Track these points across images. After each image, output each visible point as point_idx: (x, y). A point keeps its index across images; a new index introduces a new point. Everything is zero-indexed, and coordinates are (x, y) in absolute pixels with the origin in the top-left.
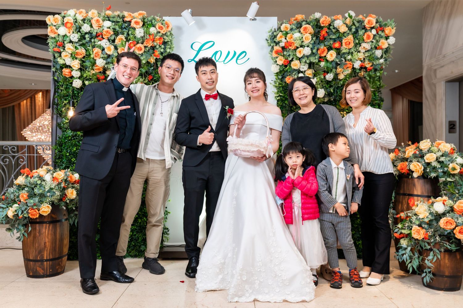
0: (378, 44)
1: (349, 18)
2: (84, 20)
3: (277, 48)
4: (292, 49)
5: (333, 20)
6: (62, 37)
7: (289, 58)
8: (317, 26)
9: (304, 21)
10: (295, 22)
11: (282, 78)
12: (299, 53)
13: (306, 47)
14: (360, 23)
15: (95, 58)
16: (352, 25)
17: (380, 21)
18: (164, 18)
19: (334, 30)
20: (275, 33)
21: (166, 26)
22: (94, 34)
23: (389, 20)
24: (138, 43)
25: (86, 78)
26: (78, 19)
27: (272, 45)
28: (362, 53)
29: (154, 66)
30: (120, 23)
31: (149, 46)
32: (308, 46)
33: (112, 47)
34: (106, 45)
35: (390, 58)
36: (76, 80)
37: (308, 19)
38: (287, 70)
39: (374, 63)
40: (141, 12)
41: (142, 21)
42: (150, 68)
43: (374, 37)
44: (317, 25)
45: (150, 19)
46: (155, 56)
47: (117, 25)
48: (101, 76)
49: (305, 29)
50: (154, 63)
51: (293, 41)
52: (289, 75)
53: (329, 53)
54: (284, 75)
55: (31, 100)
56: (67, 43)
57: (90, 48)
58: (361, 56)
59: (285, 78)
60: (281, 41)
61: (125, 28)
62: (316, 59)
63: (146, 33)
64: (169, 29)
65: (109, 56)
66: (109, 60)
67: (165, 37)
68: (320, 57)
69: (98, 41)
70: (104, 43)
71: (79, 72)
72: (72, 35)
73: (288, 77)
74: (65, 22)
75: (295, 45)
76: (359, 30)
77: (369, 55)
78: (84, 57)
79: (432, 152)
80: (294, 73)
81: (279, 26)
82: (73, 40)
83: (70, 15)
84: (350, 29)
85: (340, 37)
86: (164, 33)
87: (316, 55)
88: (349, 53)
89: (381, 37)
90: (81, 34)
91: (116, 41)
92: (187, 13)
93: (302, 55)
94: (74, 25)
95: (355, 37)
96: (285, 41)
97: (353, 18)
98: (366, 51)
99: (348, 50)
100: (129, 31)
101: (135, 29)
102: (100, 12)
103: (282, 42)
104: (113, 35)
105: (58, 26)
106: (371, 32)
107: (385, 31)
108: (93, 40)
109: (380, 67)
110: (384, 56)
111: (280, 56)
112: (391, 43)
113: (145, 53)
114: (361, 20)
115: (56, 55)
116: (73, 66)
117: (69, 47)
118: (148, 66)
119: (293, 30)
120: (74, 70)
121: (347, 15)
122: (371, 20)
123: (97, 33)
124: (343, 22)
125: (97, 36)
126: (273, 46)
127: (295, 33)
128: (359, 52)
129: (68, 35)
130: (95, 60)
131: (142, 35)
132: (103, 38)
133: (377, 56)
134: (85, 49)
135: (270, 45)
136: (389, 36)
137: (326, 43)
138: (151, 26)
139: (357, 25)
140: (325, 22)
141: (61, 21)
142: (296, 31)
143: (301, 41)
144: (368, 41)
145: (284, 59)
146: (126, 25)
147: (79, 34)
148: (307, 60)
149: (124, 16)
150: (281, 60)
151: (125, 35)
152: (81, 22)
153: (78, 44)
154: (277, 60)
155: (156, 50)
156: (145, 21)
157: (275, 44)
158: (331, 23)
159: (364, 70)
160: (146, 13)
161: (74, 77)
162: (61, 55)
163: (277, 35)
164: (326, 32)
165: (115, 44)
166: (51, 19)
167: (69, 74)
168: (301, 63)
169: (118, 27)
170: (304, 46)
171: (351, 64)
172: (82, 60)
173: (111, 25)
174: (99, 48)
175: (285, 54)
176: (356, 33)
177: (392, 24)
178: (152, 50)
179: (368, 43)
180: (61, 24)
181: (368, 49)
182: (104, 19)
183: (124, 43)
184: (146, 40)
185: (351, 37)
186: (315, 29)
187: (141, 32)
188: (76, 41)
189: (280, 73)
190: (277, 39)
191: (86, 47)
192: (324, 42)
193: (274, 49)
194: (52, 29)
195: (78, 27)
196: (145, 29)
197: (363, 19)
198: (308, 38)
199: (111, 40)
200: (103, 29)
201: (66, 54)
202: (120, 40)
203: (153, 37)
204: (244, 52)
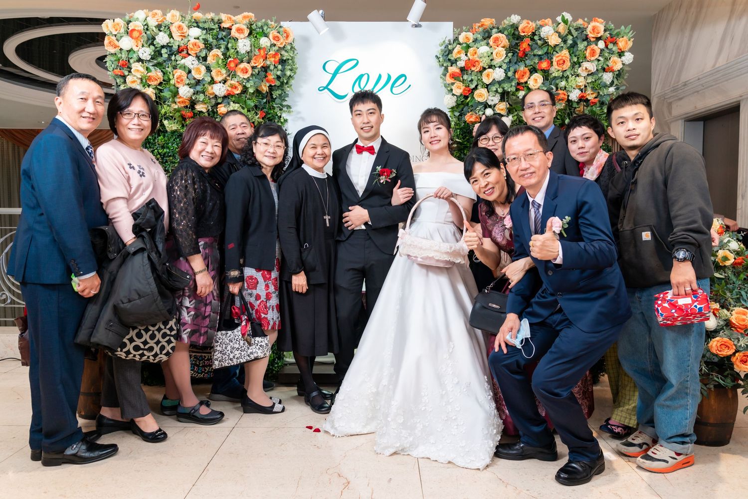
0: (607, 63)
1: (562, 23)
2: (159, 27)
3: (453, 69)
4: (476, 71)
5: (538, 26)
6: (127, 53)
7: (470, 85)
8: (515, 36)
9: (494, 28)
10: (481, 29)
11: (459, 115)
12: (487, 78)
13: (497, 69)
14: (580, 31)
15: (177, 85)
16: (567, 35)
17: (610, 28)
18: (282, 23)
19: (540, 42)
20: (450, 47)
21: (285, 35)
22: (175, 48)
23: (623, 27)
24: (242, 62)
25: (164, 115)
26: (150, 24)
27: (445, 65)
28: (583, 78)
29: (267, 96)
30: (215, 31)
31: (259, 67)
32: (500, 67)
33: (203, 69)
34: (193, 64)
35: (624, 85)
37: (501, 24)
38: (468, 104)
39: (601, 93)
40: (246, 14)
41: (248, 28)
42: (260, 100)
43: (601, 53)
44: (514, 34)
45: (260, 24)
46: (268, 81)
47: (209, 34)
48: (188, 113)
49: (497, 39)
50: (267, 92)
51: (477, 59)
52: (471, 111)
53: (532, 77)
54: (462, 110)
56: (135, 62)
57: (170, 70)
58: (581, 81)
59: (465, 115)
60: (459, 58)
61: (222, 39)
62: (511, 86)
63: (254, 46)
64: (290, 40)
65: (198, 82)
66: (199, 88)
67: (283, 52)
68: (518, 84)
69: (182, 59)
70: (190, 62)
72: (142, 50)
73: (469, 114)
74: (130, 28)
75: (481, 64)
76: (578, 43)
77: (593, 80)
78: (160, 84)
80: (478, 108)
81: (457, 36)
82: (143, 58)
83: (138, 18)
84: (563, 40)
85: (549, 53)
86: (282, 46)
87: (512, 81)
88: (562, 78)
89: (612, 52)
90: (156, 47)
91: (209, 59)
92: (315, 16)
93: (491, 80)
94: (144, 34)
95: (571, 52)
96: (466, 58)
97: (569, 24)
98: (588, 75)
99: (562, 74)
100: (228, 43)
101: (238, 40)
102: (184, 15)
103: (461, 60)
104: (204, 49)
105: (119, 35)
106: (597, 45)
107: (617, 44)
108: (173, 58)
111: (458, 82)
112: (627, 63)
113: (252, 77)
114: (582, 26)
115: (118, 81)
117: (137, 68)
118: (259, 96)
119: (477, 41)
122: (596, 27)
123: (179, 46)
124: (554, 29)
125: (180, 51)
126: (448, 66)
127: (481, 46)
129: (135, 49)
130: (178, 88)
131: (248, 49)
132: (189, 55)
133: (605, 83)
134: (162, 71)
135: (443, 65)
136: (623, 52)
137: (528, 62)
138: (261, 36)
139: (575, 34)
140: (526, 30)
141: (124, 27)
142: (483, 43)
143: (490, 58)
145: (464, 87)
146: (224, 33)
147: (152, 47)
148: (499, 87)
149: (221, 19)
150: (459, 87)
151: (222, 50)
152: (154, 29)
153: (151, 64)
154: (453, 87)
155: (269, 72)
156: (253, 28)
157: (449, 64)
158: (536, 31)
159: (585, 104)
160: (253, 15)
162: (125, 80)
163: (453, 49)
164: (529, 44)
165: (207, 63)
166: (109, 26)
168: (489, 92)
169: (211, 37)
170: (494, 66)
171: (565, 95)
172: (158, 89)
173: (200, 34)
174: (183, 69)
175: (466, 79)
176: (573, 47)
177: (629, 33)
178: (264, 72)
179: (592, 61)
180: (125, 33)
181: (593, 71)
182: (189, 25)
183: (220, 62)
184: (254, 58)
185: (566, 52)
186: (510, 41)
187: (246, 44)
188: (148, 59)
189: (457, 108)
190: (453, 56)
191: (164, 68)
192: (524, 61)
193: (449, 71)
194: (110, 40)
195: (151, 37)
196: (253, 40)
197: (584, 25)
198: (501, 53)
199: (200, 58)
200: (189, 41)
201: (133, 78)
202: (215, 58)
203: (264, 52)
204: (403, 75)
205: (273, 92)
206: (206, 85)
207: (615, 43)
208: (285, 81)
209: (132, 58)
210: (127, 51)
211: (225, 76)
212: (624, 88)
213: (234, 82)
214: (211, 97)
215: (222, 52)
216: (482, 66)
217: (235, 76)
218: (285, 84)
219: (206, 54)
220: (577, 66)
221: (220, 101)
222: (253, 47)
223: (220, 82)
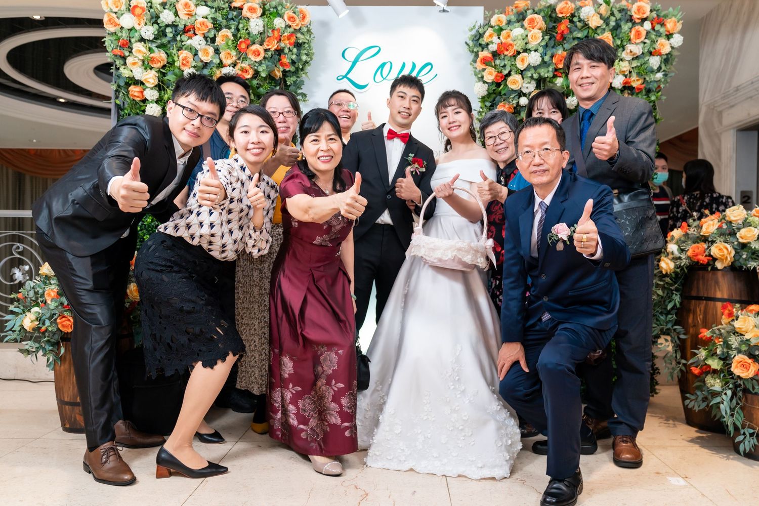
0: (654, 46)
1: (604, 4)
2: (164, 5)
3: (484, 54)
4: (509, 55)
5: (578, 7)
6: (128, 32)
7: (503, 71)
8: (552, 17)
9: (528, 9)
10: (515, 11)
11: (491, 106)
12: (521, 63)
13: (533, 52)
14: (624, 12)
15: (182, 68)
16: (610, 16)
17: (657, 9)
19: (579, 25)
20: (481, 31)
21: (301, 16)
22: (181, 27)
23: (671, 9)
24: (254, 43)
26: (154, 2)
27: (475, 50)
28: (627, 62)
29: (280, 83)
30: (225, 11)
31: (273, 49)
32: (536, 51)
33: (211, 50)
34: (200, 44)
35: (673, 72)
36: (151, 105)
37: (537, 6)
38: (500, 92)
39: (647, 79)
41: (260, 7)
42: (273, 87)
43: (647, 35)
44: (550, 16)
45: (274, 4)
46: (282, 66)
47: (219, 13)
49: (532, 21)
50: (280, 78)
51: (511, 42)
52: (504, 100)
54: (494, 100)
56: (136, 42)
57: (174, 51)
58: (625, 66)
59: (497, 105)
60: (491, 42)
61: (232, 19)
62: (548, 72)
63: (268, 27)
64: (306, 22)
65: (206, 65)
66: (206, 72)
67: (299, 35)
68: (556, 70)
69: (188, 39)
70: (197, 41)
71: (156, 92)
72: (144, 29)
73: (501, 104)
74: (132, 5)
75: (515, 48)
76: (622, 24)
77: (639, 64)
78: (164, 67)
79: (750, 226)
80: (511, 97)
81: (488, 19)
82: (146, 37)
84: (606, 21)
86: (297, 28)
87: (549, 66)
89: (659, 35)
90: (160, 26)
91: (217, 39)
93: (525, 66)
94: (147, 11)
95: (614, 35)
96: (499, 41)
97: (611, 5)
98: (633, 59)
100: (239, 23)
101: (249, 20)
103: (492, 44)
104: (212, 29)
105: (120, 12)
106: (642, 26)
107: (665, 25)
108: (178, 38)
109: (656, 85)
111: (490, 68)
112: (676, 45)
113: (265, 61)
114: (625, 8)
115: (117, 61)
116: (145, 80)
117: (139, 49)
118: (271, 83)
119: (511, 23)
120: (147, 87)
122: (641, 7)
123: (185, 26)
124: (595, 10)
125: (186, 30)
126: (478, 51)
127: (515, 28)
128: (622, 60)
129: (137, 27)
130: (183, 71)
131: (261, 29)
133: (652, 68)
134: (166, 53)
135: (473, 51)
136: (672, 34)
137: (566, 46)
138: (275, 16)
139: (618, 15)
140: (565, 10)
141: (125, 4)
142: (517, 25)
143: (525, 41)
146: (235, 13)
147: (156, 26)
148: (535, 73)
150: (490, 73)
151: (233, 30)
152: (158, 6)
153: (154, 44)
154: (485, 74)
155: (284, 56)
156: (267, 8)
157: (480, 49)
158: (575, 12)
159: (630, 91)
161: (148, 100)
162: (125, 61)
163: (484, 33)
164: (567, 26)
165: (216, 44)
166: (109, 3)
167: (140, 95)
168: (523, 79)
169: (220, 17)
170: (530, 50)
172: (161, 72)
173: (209, 12)
174: (189, 50)
175: (498, 64)
176: (617, 30)
177: (678, 14)
178: (278, 55)
179: (637, 44)
180: (126, 10)
181: (638, 54)
182: (197, 3)
183: (230, 43)
184: (267, 39)
185: (608, 35)
186: (547, 23)
187: (259, 24)
188: (151, 39)
189: (488, 97)
190: (484, 40)
191: (168, 50)
192: (562, 44)
193: (480, 56)
194: (110, 17)
195: (154, 15)
196: (267, 20)
197: (628, 7)
198: (537, 36)
199: (208, 38)
200: (196, 20)
201: (134, 60)
202: (225, 39)
203: (278, 33)
204: (429, 64)
205: (287, 79)
206: (213, 68)
207: (663, 25)
208: (301, 67)
209: (133, 37)
210: (128, 30)
211: (235, 58)
212: (673, 74)
213: (245, 65)
215: (232, 32)
217: (245, 58)
218: (300, 70)
219: (215, 35)
220: (621, 49)
222: (266, 28)
223: (229, 66)
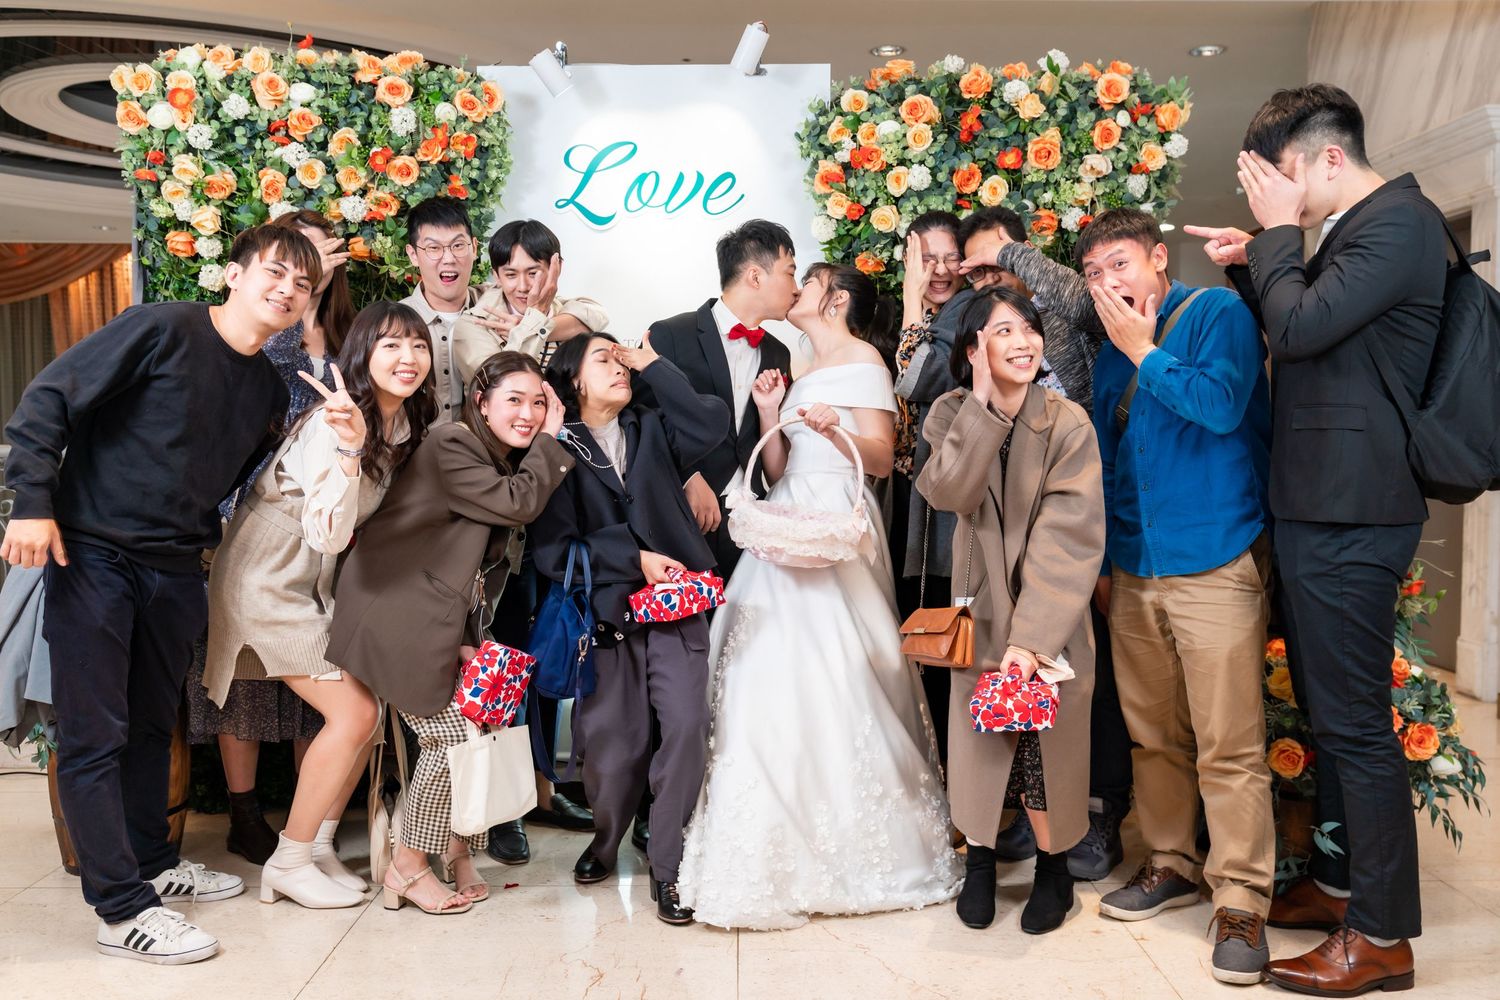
0: (1136, 156)
1: (1048, 73)
2: (228, 81)
3: (827, 166)
4: (873, 170)
5: (999, 79)
6: (163, 135)
7: (863, 199)
9: (911, 81)
10: (883, 84)
11: (844, 257)
12: (895, 184)
13: (915, 166)
14: (1085, 89)
15: (267, 200)
16: (1058, 95)
17: (1144, 84)
18: (481, 71)
19: (1002, 113)
20: (822, 120)
21: (486, 97)
22: (262, 124)
23: (1172, 80)
24: (398, 152)
26: (209, 76)
27: (812, 155)
28: (1088, 185)
30: (343, 90)
31: (434, 162)
32: (922, 162)
33: (319, 167)
34: (298, 159)
35: (1174, 197)
36: (210, 267)
37: (926, 74)
38: (859, 234)
40: (406, 53)
41: (409, 83)
43: (1123, 135)
44: (951, 93)
45: (434, 75)
47: (331, 96)
49: (914, 107)
51: (875, 147)
52: (867, 249)
53: (987, 183)
54: (850, 246)
55: (101, 278)
56: (179, 153)
57: (249, 167)
58: (1084, 191)
59: (855, 256)
61: (357, 104)
62: (945, 200)
63: (424, 122)
64: (497, 106)
65: (310, 193)
67: (483, 132)
68: (960, 196)
69: (276, 148)
70: (292, 154)
71: (219, 242)
72: (194, 130)
73: (862, 256)
74: (171, 86)
75: (884, 158)
76: (1079, 113)
77: (1108, 190)
78: (232, 197)
80: (878, 246)
81: (837, 95)
82: (196, 145)
83: (184, 64)
84: (1052, 106)
85: (1021, 134)
86: (480, 120)
87: (946, 190)
88: (1047, 183)
89: (1145, 134)
90: (222, 123)
91: (331, 146)
92: (545, 60)
93: (903, 190)
94: (198, 97)
95: (1066, 132)
96: (852, 144)
97: (1062, 72)
98: (1098, 179)
99: (1045, 176)
100: (370, 114)
101: (390, 107)
102: (279, 57)
103: (842, 149)
104: (321, 126)
105: (146, 99)
106: (1115, 119)
107: (1156, 116)
108: (258, 145)
110: (1155, 191)
111: (837, 193)
112: (1176, 155)
113: (420, 184)
114: (1088, 79)
115: (144, 191)
116: (198, 223)
117: (184, 166)
119: (877, 110)
120: (201, 235)
121: (1043, 63)
122: (1115, 81)
123: (269, 121)
124: (1030, 86)
125: (271, 130)
126: (818, 159)
127: (884, 120)
128: (1078, 180)
129: (181, 127)
130: (268, 206)
131: (412, 127)
132: (293, 140)
133: (1132, 195)
134: (234, 170)
135: (808, 155)
136: (1169, 133)
137: (978, 152)
138: (438, 100)
139: (1074, 93)
140: (974, 88)
141: (156, 83)
142: (886, 114)
143: (902, 145)
144: (1107, 146)
145: (849, 203)
146: (362, 94)
147: (215, 124)
148: (920, 204)
149: (356, 65)
150: (839, 204)
151: (359, 128)
152: (218, 85)
153: (212, 157)
154: (828, 203)
155: (455, 173)
156: (422, 83)
157: (821, 154)
158: (993, 89)
160: (421, 55)
161: (202, 258)
162: (159, 189)
163: (829, 124)
164: (980, 117)
165: (328, 155)
166: (124, 78)
167: (187, 248)
168: (900, 213)
169: (335, 103)
170: (910, 160)
171: (1053, 218)
172: (226, 206)
173: (313, 96)
174: (279, 167)
175: (852, 186)
176: (1071, 123)
177: (1183, 91)
178: (444, 172)
179: (1106, 152)
180: (158, 95)
181: (1105, 172)
182: (290, 76)
183: (355, 153)
184: (423, 144)
185: (1054, 133)
186: (943, 109)
187: (408, 118)
188: (207, 149)
189: (839, 243)
190: (830, 138)
191: (237, 165)
192: (971, 149)
193: (820, 169)
194: (129, 108)
195: (211, 103)
196: (421, 108)
197: (1093, 76)
198: (923, 136)
199: (313, 144)
200: (290, 110)
201: (176, 186)
202: (344, 145)
203: (444, 134)
204: (729, 175)
206: (325, 200)
207: (1152, 116)
208: (488, 190)
209: (171, 145)
210: (164, 131)
211: (363, 181)
212: (1173, 203)
213: (383, 194)
214: (336, 222)
215: (357, 132)
216: (885, 160)
217: (384, 181)
218: (486, 195)
221: (353, 230)
222: (421, 123)
223: (354, 194)
